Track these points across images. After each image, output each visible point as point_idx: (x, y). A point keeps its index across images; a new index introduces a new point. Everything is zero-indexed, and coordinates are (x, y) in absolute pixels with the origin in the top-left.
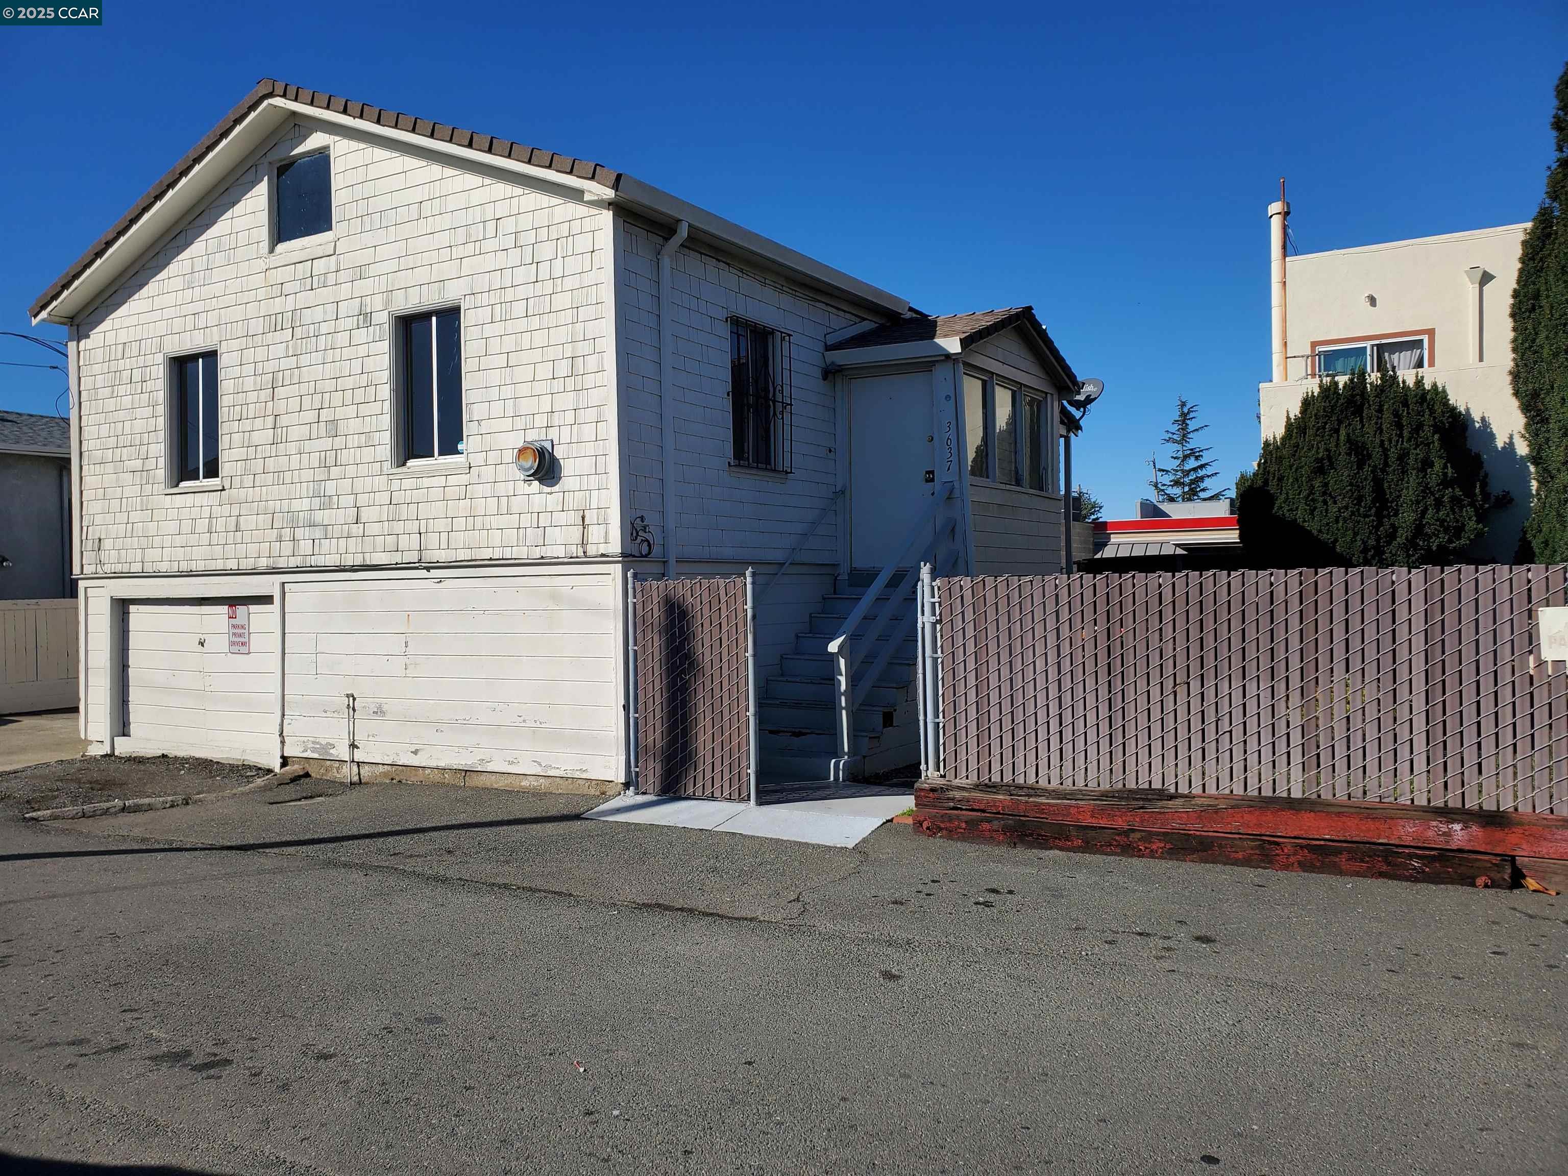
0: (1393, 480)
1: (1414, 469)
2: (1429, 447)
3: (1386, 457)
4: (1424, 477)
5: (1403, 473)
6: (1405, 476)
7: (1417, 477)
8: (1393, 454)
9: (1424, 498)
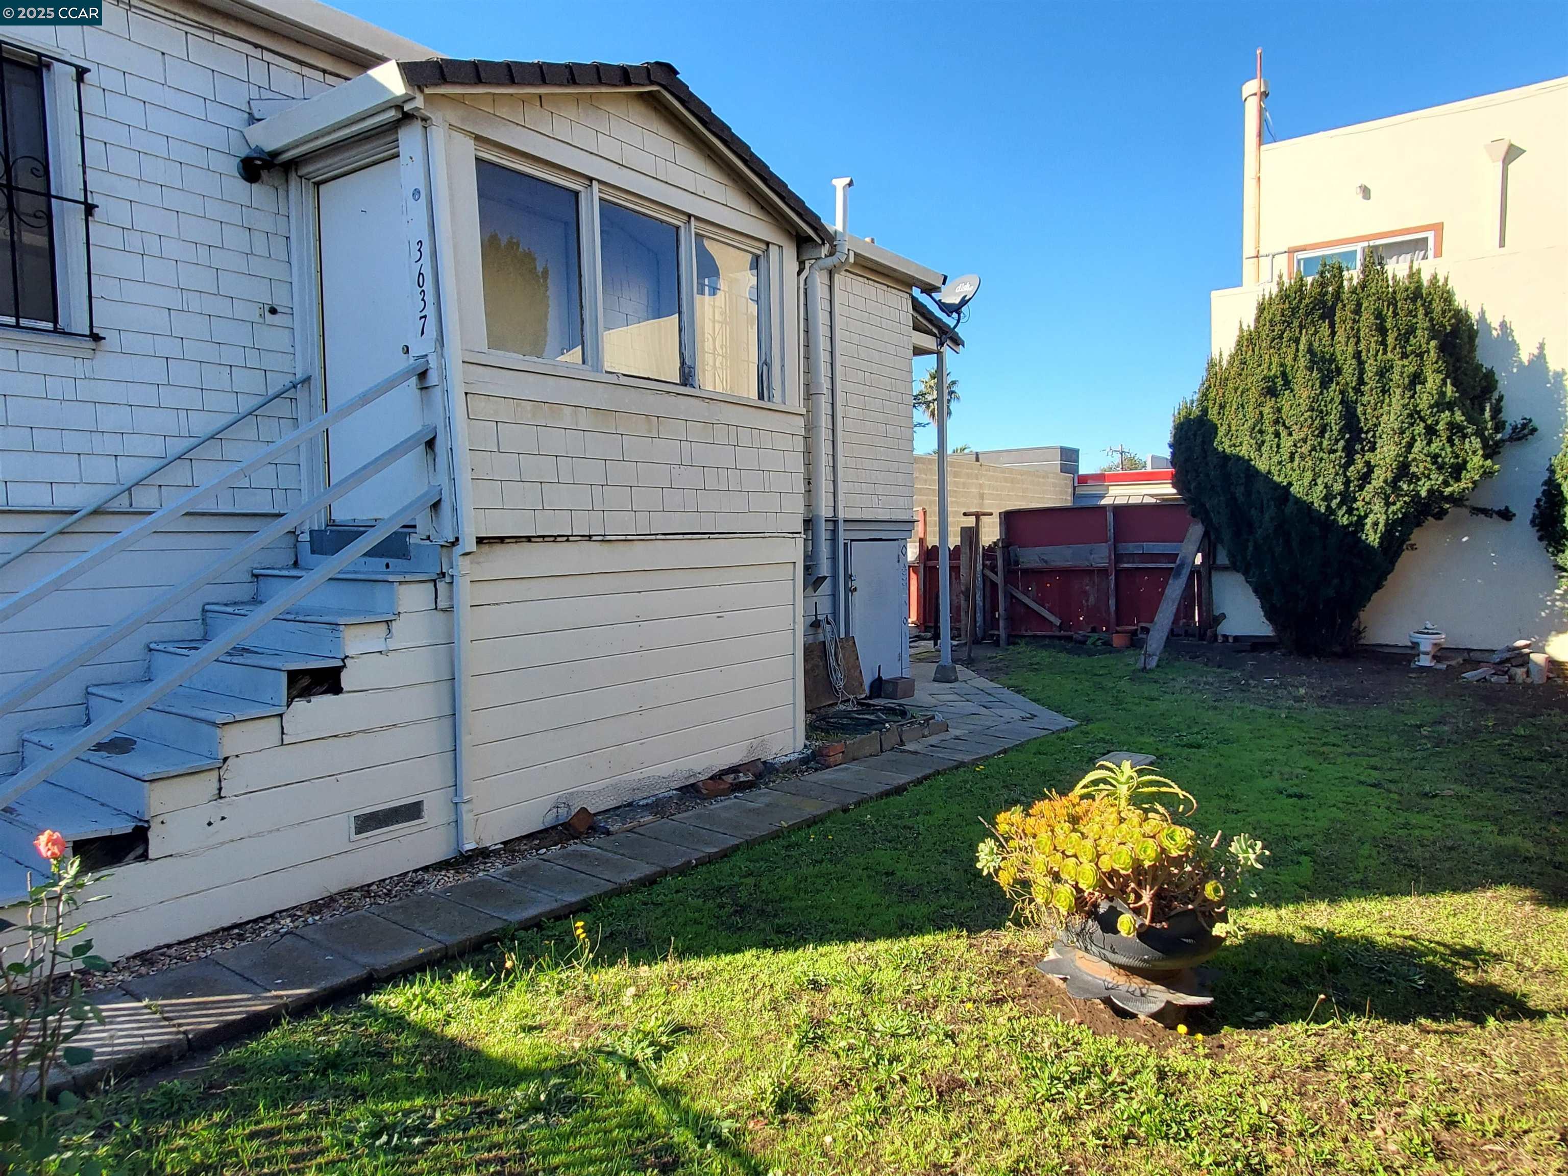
0: (1369, 402)
1: (1399, 387)
2: (1422, 359)
3: (1362, 372)
4: (1412, 397)
5: (1384, 392)
6: (1386, 396)
7: (1403, 397)
8: (1371, 368)
9: (1412, 424)
